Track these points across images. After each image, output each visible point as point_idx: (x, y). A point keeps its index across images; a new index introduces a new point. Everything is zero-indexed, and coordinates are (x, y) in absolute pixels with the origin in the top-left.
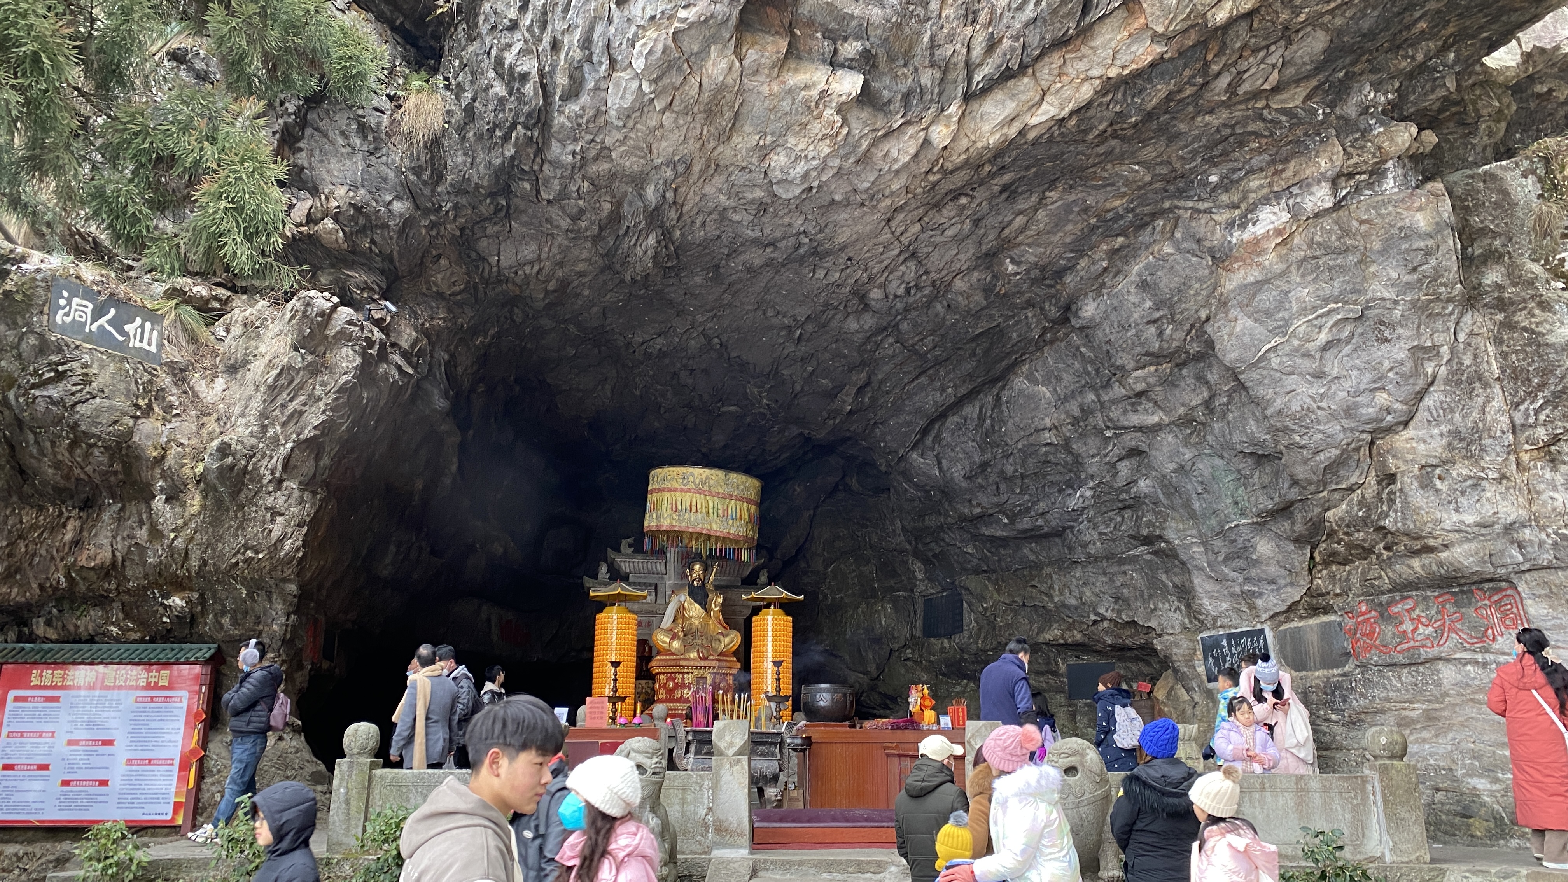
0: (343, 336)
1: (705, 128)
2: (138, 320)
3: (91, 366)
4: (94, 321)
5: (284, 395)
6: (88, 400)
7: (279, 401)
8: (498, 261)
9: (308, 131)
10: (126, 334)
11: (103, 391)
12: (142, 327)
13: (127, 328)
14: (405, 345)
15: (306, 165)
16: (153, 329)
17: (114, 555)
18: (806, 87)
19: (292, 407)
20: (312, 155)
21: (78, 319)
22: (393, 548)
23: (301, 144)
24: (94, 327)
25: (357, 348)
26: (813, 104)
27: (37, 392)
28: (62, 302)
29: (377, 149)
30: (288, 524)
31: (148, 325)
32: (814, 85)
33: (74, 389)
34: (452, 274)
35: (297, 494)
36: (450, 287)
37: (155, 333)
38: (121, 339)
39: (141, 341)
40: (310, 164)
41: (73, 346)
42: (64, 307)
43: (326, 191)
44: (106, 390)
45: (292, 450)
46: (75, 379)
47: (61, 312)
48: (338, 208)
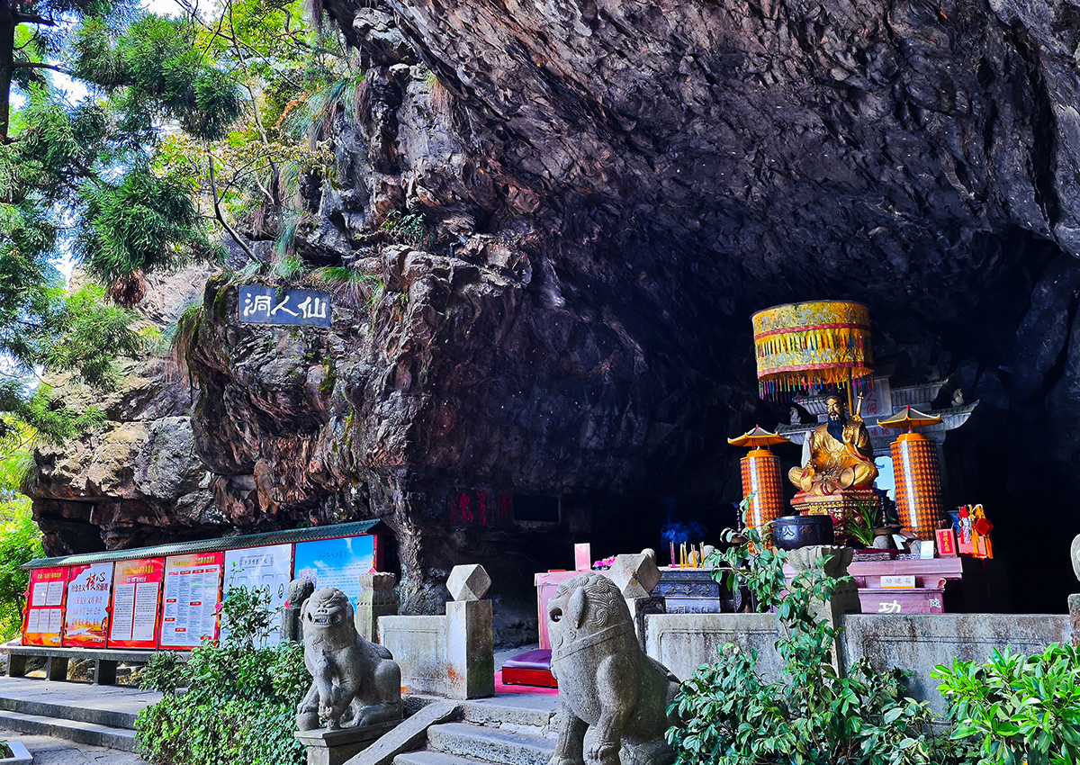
0: (413, 274)
2: (309, 299)
3: (272, 338)
4: (273, 308)
5: (386, 329)
6: (268, 362)
8: (550, 173)
9: (400, 126)
10: (301, 311)
11: (281, 354)
12: (313, 303)
13: (300, 306)
14: (502, 264)
15: (404, 152)
16: (321, 303)
17: (323, 463)
19: (393, 334)
20: (406, 144)
21: (260, 309)
22: (591, 424)
23: (398, 139)
24: (274, 312)
27: (238, 364)
28: (247, 301)
29: (432, 122)
30: (392, 423)
31: (317, 300)
33: (257, 357)
34: (525, 196)
35: (400, 400)
36: (531, 207)
37: (324, 304)
38: (295, 315)
39: (313, 312)
40: (406, 151)
41: (258, 328)
42: (250, 304)
43: (414, 166)
44: (283, 352)
45: (395, 367)
46: (259, 350)
47: (247, 308)
48: (420, 176)
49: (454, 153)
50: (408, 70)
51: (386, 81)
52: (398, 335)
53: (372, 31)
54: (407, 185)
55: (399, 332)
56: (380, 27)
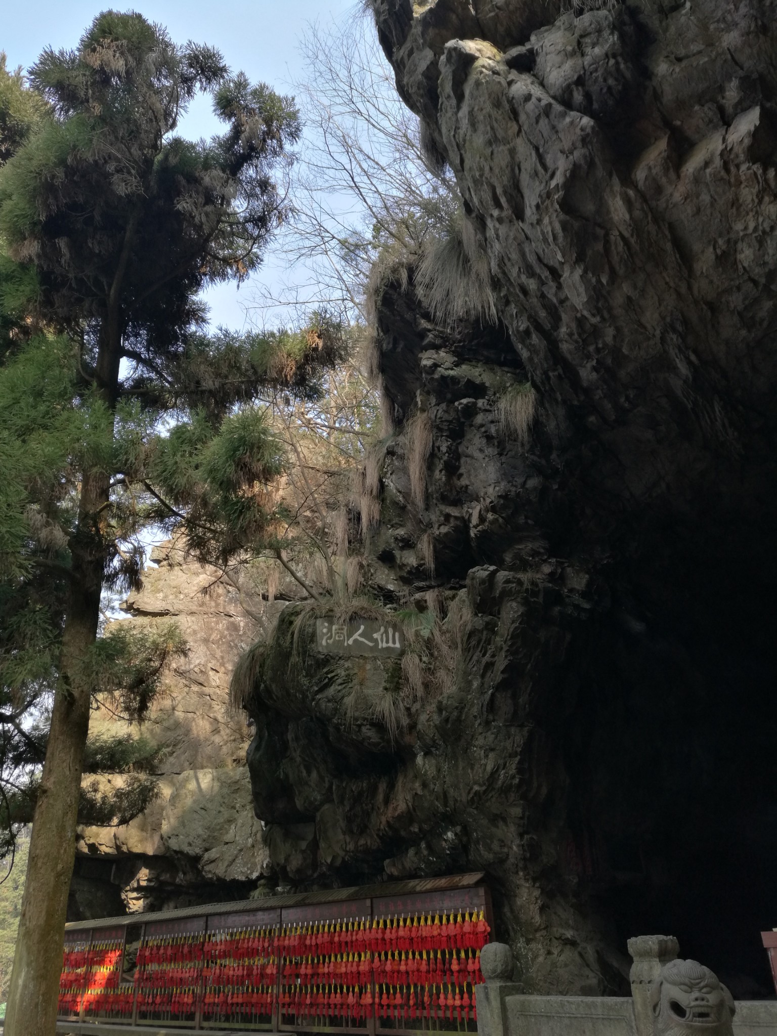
0: (506, 594)
1: (665, 274)
2: (382, 629)
3: (352, 669)
4: (349, 636)
5: (478, 653)
7: (475, 658)
9: (463, 460)
10: (376, 641)
12: (386, 632)
13: (375, 636)
14: (581, 588)
15: (468, 483)
16: (394, 634)
17: (408, 805)
18: (707, 164)
19: (487, 658)
20: (470, 475)
21: (338, 639)
23: (461, 471)
24: (351, 642)
25: (519, 599)
26: (723, 173)
27: (319, 696)
28: (325, 631)
30: (499, 756)
31: (390, 631)
32: (712, 155)
33: (340, 688)
35: (504, 730)
37: (397, 635)
38: (371, 644)
39: (387, 642)
40: (470, 482)
41: (337, 658)
42: (327, 633)
43: (482, 494)
45: (493, 694)
46: (340, 681)
47: (325, 638)
48: (491, 502)
49: (528, 477)
50: (475, 404)
51: (452, 416)
52: (494, 660)
53: (439, 369)
54: (471, 515)
55: (493, 656)
56: (447, 365)
